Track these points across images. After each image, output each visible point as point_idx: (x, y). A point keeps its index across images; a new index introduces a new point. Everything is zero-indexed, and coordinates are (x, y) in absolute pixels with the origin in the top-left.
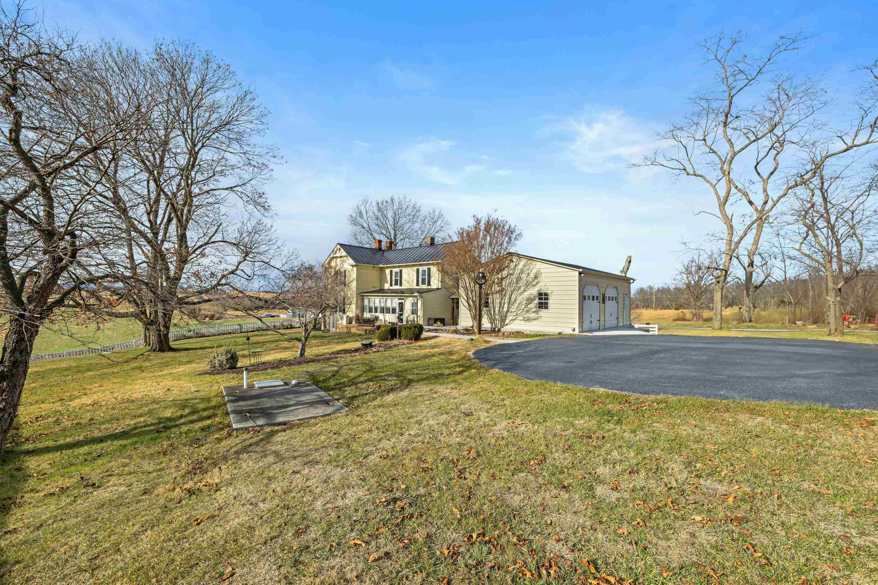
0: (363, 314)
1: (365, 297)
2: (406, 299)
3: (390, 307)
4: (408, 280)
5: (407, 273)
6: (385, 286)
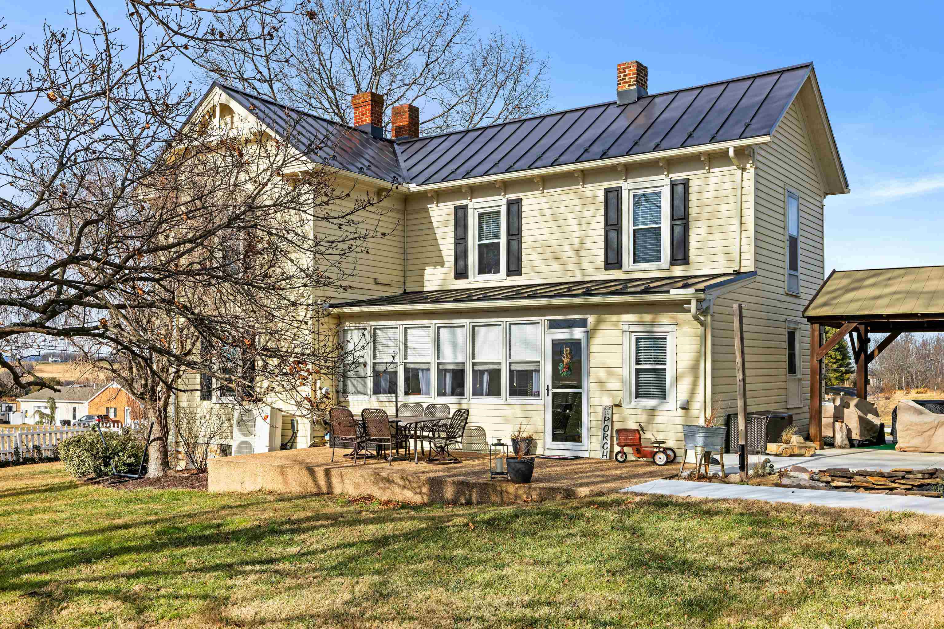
1: (347, 325)
2: (599, 322)
3: (500, 363)
4: (554, 243)
5: (549, 212)
6: (426, 278)
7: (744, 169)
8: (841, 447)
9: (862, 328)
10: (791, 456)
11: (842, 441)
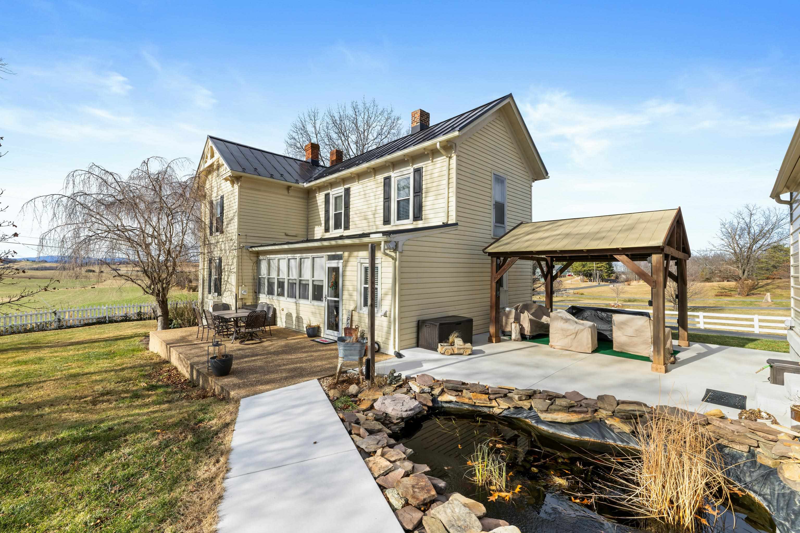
0: (257, 298)
1: (261, 257)
2: (349, 256)
3: (308, 280)
4: (364, 210)
5: (363, 193)
6: (315, 232)
7: (450, 158)
8: (515, 340)
9: (549, 259)
10: (451, 354)
11: (516, 336)
